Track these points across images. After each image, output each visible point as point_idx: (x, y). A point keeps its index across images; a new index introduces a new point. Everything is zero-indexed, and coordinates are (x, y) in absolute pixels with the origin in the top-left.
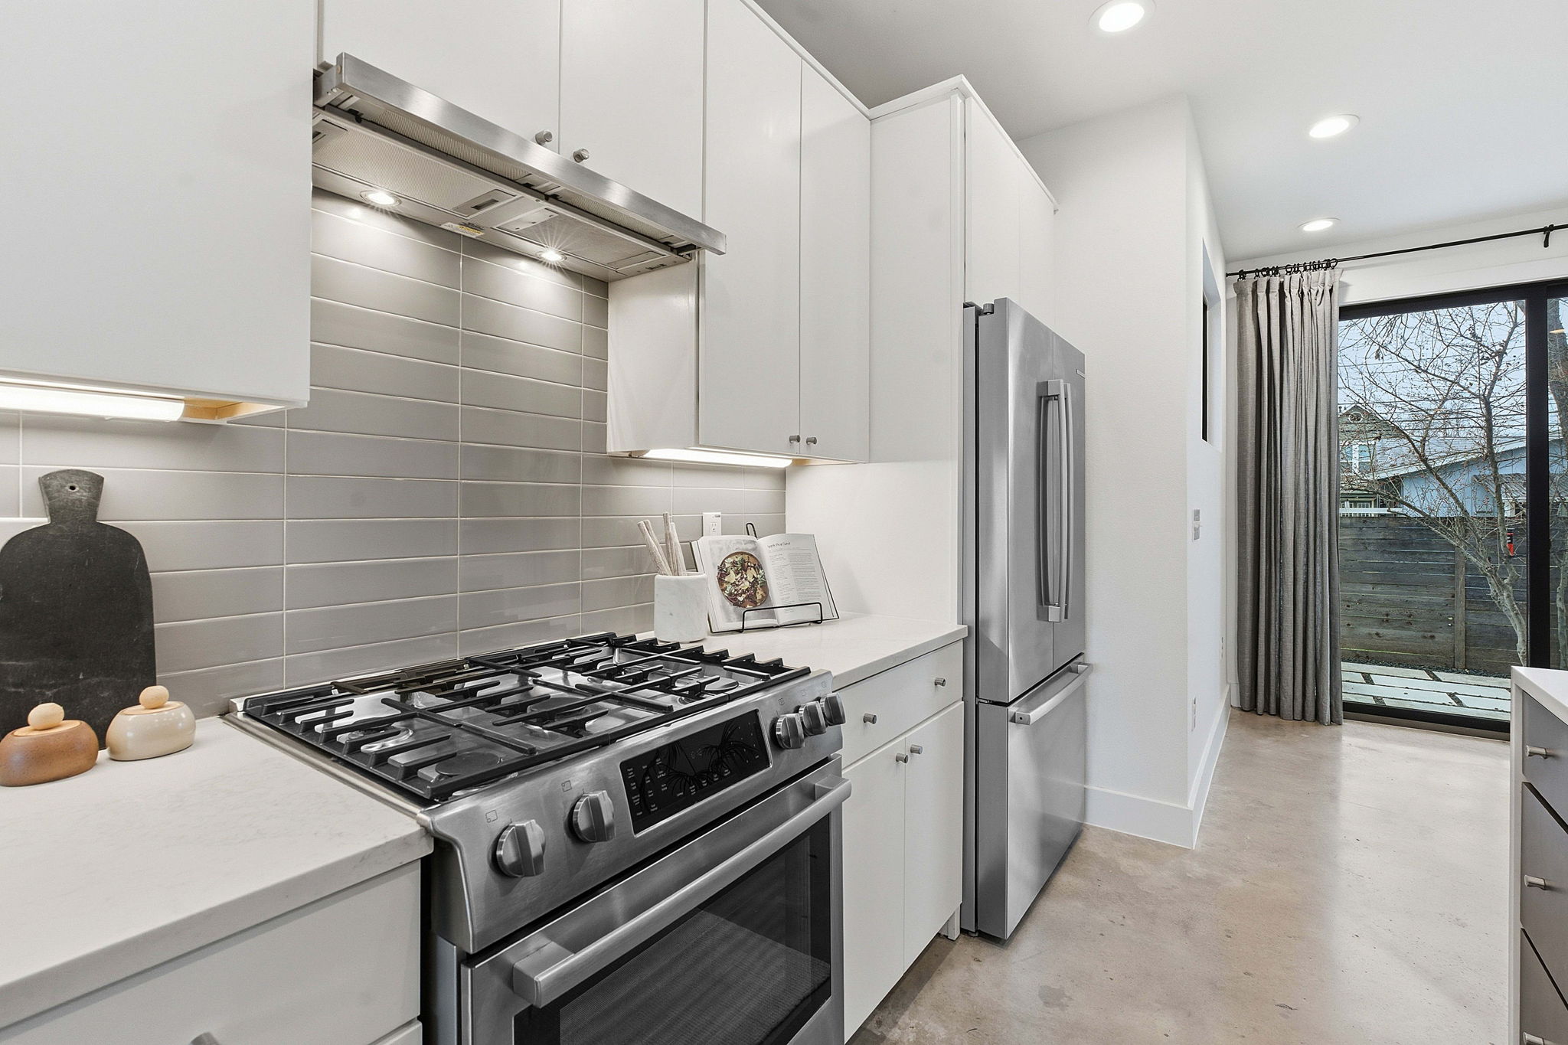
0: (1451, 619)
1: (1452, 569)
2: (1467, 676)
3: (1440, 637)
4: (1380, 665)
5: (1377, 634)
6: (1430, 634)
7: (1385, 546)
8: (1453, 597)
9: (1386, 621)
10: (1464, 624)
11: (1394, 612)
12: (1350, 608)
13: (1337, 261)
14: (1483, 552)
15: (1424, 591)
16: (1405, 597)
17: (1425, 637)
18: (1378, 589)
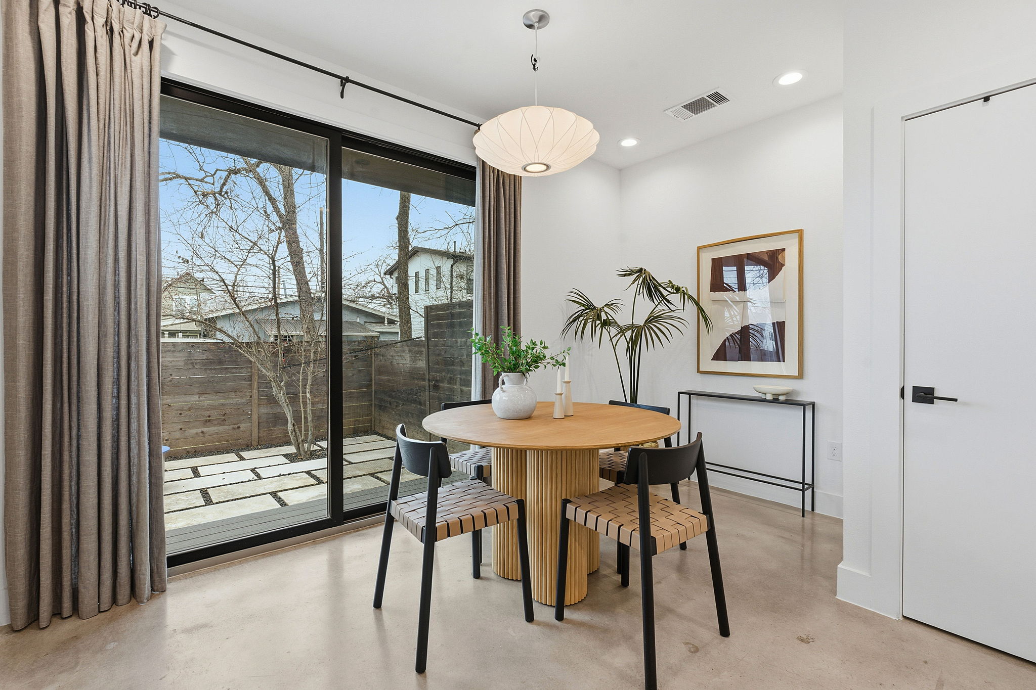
0: (250, 412)
1: (250, 378)
2: (259, 451)
3: (243, 426)
4: (204, 456)
5: (202, 432)
6: (237, 426)
7: (207, 364)
8: (251, 397)
9: (208, 422)
10: (257, 415)
11: (214, 414)
12: (182, 415)
13: (159, 13)
14: (269, 365)
15: (232, 395)
16: (222, 401)
17: (234, 428)
18: (203, 398)
